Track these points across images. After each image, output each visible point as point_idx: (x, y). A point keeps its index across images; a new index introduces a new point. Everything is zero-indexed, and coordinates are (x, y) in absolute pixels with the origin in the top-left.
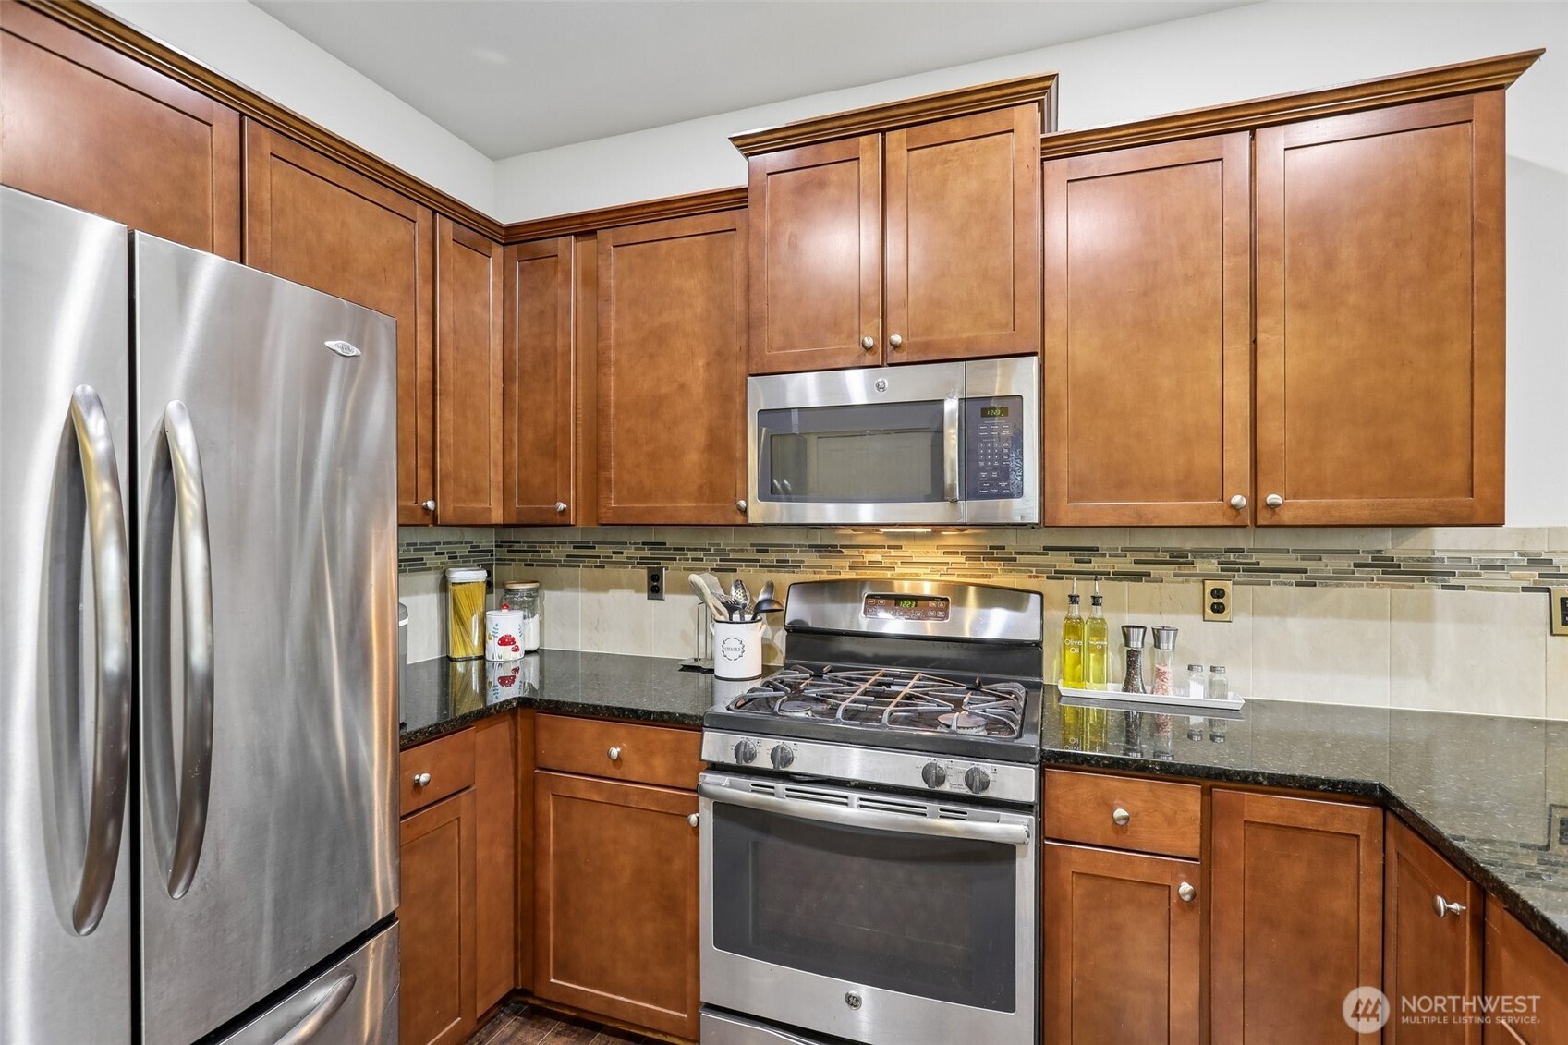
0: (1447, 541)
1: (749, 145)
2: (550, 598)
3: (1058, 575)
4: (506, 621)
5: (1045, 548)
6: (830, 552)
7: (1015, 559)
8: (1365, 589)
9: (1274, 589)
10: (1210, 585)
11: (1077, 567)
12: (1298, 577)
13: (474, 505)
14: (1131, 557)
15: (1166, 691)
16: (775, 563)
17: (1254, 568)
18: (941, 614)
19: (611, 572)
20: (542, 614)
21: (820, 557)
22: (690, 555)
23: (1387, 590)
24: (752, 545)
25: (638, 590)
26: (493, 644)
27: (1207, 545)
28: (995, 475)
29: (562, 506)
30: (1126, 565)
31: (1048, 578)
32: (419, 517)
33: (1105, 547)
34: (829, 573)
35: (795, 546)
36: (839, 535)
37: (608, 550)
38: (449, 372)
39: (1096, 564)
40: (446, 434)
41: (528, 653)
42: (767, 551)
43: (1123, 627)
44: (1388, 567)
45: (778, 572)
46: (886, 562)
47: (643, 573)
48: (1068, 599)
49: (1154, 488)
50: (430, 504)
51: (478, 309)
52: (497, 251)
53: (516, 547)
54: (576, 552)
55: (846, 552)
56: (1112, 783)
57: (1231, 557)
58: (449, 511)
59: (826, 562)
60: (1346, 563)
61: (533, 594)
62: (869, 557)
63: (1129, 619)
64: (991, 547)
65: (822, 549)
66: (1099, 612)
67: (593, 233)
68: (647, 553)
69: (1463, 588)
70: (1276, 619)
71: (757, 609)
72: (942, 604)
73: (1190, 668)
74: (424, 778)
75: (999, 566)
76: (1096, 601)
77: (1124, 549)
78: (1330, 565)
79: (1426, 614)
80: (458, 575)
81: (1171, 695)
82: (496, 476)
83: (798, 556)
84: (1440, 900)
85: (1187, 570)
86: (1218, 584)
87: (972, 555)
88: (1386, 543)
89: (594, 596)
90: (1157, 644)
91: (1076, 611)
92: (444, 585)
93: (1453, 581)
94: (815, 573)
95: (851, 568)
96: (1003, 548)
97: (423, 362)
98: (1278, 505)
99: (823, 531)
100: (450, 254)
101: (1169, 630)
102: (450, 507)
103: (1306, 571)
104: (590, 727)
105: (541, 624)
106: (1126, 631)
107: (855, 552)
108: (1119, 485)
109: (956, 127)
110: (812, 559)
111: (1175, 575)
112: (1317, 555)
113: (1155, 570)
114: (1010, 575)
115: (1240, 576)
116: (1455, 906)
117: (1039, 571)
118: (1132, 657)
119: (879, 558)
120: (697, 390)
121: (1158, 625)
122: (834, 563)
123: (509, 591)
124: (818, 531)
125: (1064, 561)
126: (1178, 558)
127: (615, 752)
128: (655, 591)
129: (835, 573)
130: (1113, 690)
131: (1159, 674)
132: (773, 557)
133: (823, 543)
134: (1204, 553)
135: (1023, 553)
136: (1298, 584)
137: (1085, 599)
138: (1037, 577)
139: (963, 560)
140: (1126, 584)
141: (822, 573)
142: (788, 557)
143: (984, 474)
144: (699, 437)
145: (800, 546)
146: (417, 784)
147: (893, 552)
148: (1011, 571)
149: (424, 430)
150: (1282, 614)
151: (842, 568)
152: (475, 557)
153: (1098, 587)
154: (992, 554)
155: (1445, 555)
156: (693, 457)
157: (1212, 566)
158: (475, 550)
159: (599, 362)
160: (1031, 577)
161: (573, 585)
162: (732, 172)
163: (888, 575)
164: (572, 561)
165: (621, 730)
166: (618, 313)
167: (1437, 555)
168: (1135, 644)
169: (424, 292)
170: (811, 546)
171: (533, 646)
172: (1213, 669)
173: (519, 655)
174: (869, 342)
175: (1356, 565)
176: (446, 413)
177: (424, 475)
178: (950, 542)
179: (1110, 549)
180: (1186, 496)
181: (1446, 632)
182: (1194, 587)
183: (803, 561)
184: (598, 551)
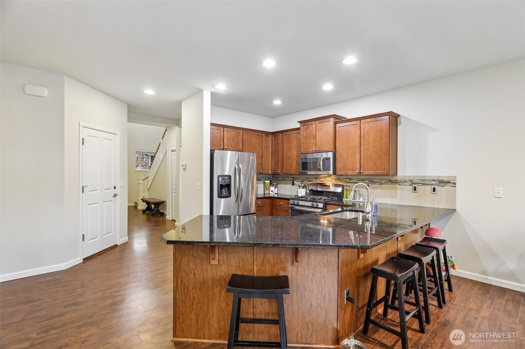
1: (300, 122)
2: (279, 185)
4: (272, 188)
5: (346, 178)
7: (341, 180)
8: (389, 185)
9: (376, 185)
10: (367, 184)
11: (349, 181)
12: (380, 183)
13: (267, 172)
14: (357, 180)
15: (358, 200)
17: (373, 182)
18: (328, 188)
19: (287, 182)
20: (278, 188)
22: (298, 179)
23: (391, 185)
24: (307, 178)
25: (291, 185)
26: (270, 191)
28: (327, 168)
29: (278, 172)
32: (260, 173)
37: (287, 178)
38: (264, 154)
39: (352, 181)
40: (264, 163)
41: (275, 194)
42: (309, 178)
44: (391, 181)
45: (309, 182)
47: (292, 182)
49: (349, 170)
50: (261, 172)
51: (268, 144)
52: (271, 135)
53: (275, 178)
54: (283, 179)
56: (333, 206)
57: (370, 180)
58: (264, 172)
59: (316, 180)
60: (385, 181)
61: (277, 184)
62: (321, 180)
64: (338, 178)
65: (315, 178)
66: (349, 188)
67: (283, 133)
68: (292, 179)
69: (401, 185)
70: (376, 190)
71: (303, 187)
72: (329, 186)
74: (259, 203)
78: (383, 181)
79: (396, 189)
80: (266, 181)
82: (270, 167)
85: (364, 182)
86: (369, 184)
89: (285, 185)
91: (346, 188)
92: (264, 183)
93: (400, 184)
95: (319, 181)
96: (340, 178)
97: (261, 153)
98: (362, 172)
100: (264, 137)
102: (264, 171)
103: (380, 182)
104: (279, 200)
105: (278, 190)
108: (345, 169)
109: (324, 120)
110: (314, 180)
112: (381, 180)
113: (359, 182)
114: (340, 182)
115: (371, 183)
117: (345, 182)
119: (323, 180)
120: (295, 155)
122: (317, 180)
123: (273, 184)
125: (348, 180)
126: (363, 180)
127: (281, 203)
128: (293, 185)
129: (317, 182)
132: (309, 180)
134: (366, 179)
135: (343, 179)
136: (379, 184)
137: (348, 186)
139: (334, 180)
141: (315, 182)
142: (311, 179)
144: (295, 162)
145: (313, 178)
146: (259, 204)
147: (325, 179)
149: (261, 162)
150: (377, 189)
152: (269, 179)
153: (349, 184)
155: (399, 180)
156: (294, 165)
157: (368, 181)
158: (269, 178)
159: (283, 151)
160: (342, 183)
161: (282, 184)
162: (298, 125)
163: (324, 182)
164: (282, 180)
165: (282, 200)
166: (285, 144)
167: (398, 180)
169: (261, 144)
171: (276, 193)
173: (274, 193)
174: (313, 150)
175: (387, 181)
176: (264, 159)
177: (261, 168)
178: (332, 177)
179: (354, 178)
181: (399, 192)
184: (286, 178)
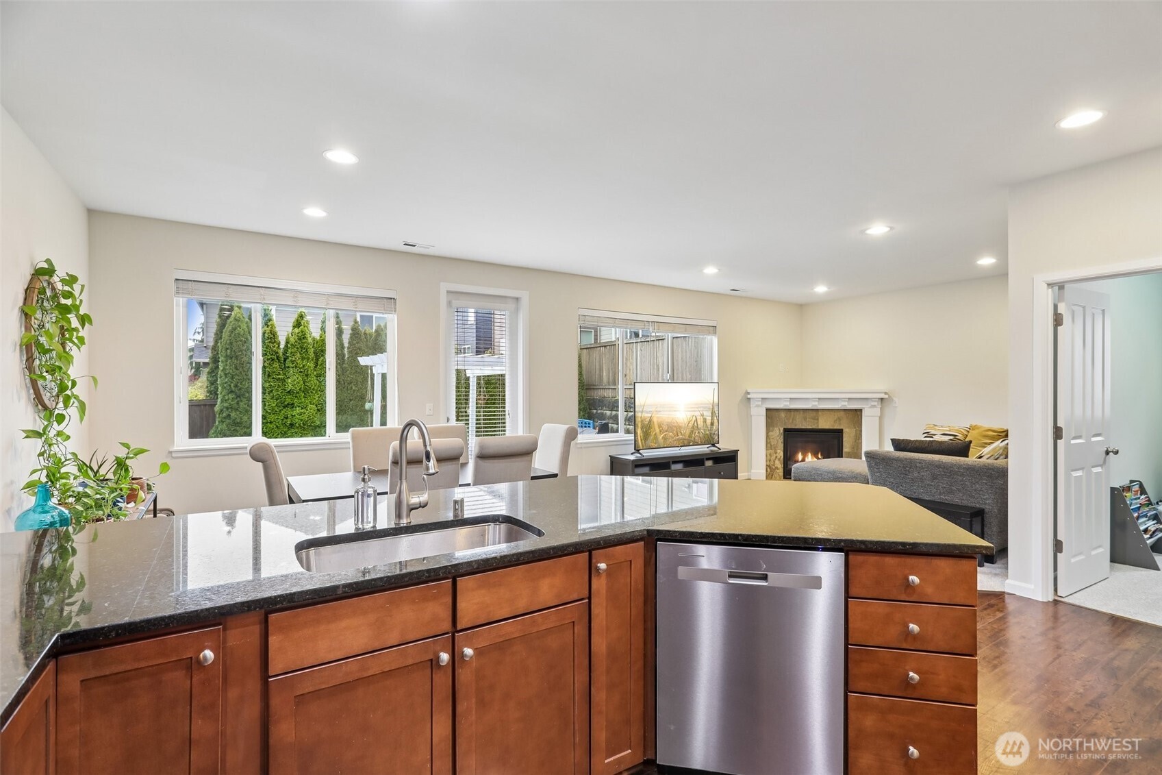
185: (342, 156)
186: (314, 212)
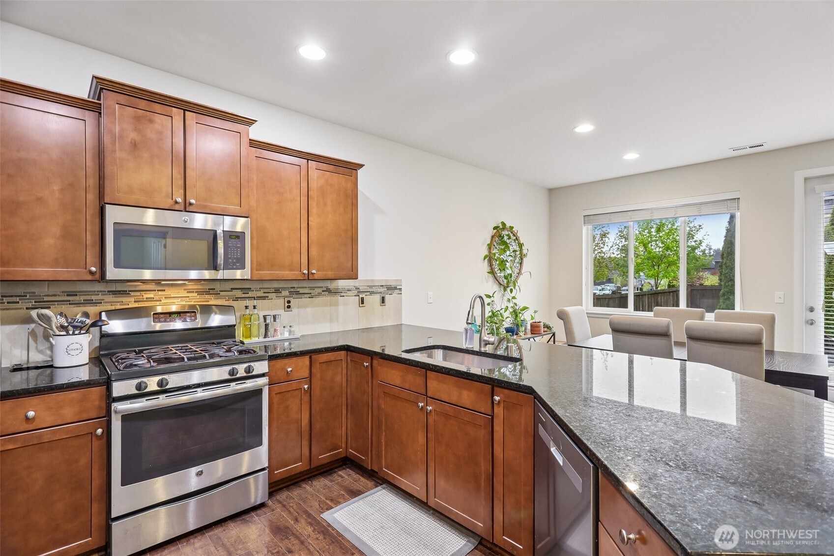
0: (342, 284)
3: (237, 299)
5: (232, 289)
6: (122, 294)
7: (219, 294)
8: (325, 298)
9: (303, 299)
10: (287, 299)
11: (244, 296)
14: (262, 291)
15: (278, 336)
16: (82, 302)
17: (298, 293)
18: (193, 318)
21: (115, 297)
23: (329, 298)
24: (63, 292)
27: (285, 286)
28: (235, 261)
30: (260, 294)
31: (233, 300)
33: (254, 287)
34: (120, 305)
35: (98, 292)
36: (128, 285)
39: (251, 294)
42: (76, 295)
43: (264, 316)
44: (328, 291)
45: (85, 306)
46: (156, 298)
48: (245, 307)
49: (282, 267)
55: (132, 294)
56: (286, 361)
57: (292, 290)
59: (119, 299)
60: (320, 290)
62: (145, 296)
63: (266, 313)
64: (209, 289)
65: (115, 293)
66: (256, 311)
69: (344, 296)
70: (304, 309)
71: (92, 325)
72: (193, 314)
73: (284, 327)
75: (212, 297)
76: (255, 307)
77: (260, 288)
78: (316, 291)
79: (336, 304)
81: (279, 337)
83: (100, 297)
84: (365, 363)
85: (279, 295)
86: (289, 299)
87: (200, 293)
88: (328, 284)
90: (275, 320)
91: (248, 311)
93: (342, 294)
94: (112, 305)
95: (135, 302)
96: (214, 289)
98: (314, 274)
99: (116, 283)
101: (278, 315)
103: (310, 293)
106: (265, 317)
107: (138, 294)
108: (272, 266)
109: (217, 121)
110: (110, 298)
111: (276, 297)
112: (313, 288)
113: (270, 295)
114: (217, 300)
115: (294, 296)
116: (367, 364)
117: (230, 298)
118: (267, 326)
119: (152, 296)
120: (53, 203)
121: (274, 314)
122: (125, 299)
124: (114, 284)
125: (239, 294)
126: (277, 291)
127: (29, 414)
129: (125, 305)
130: (261, 339)
131: (275, 330)
132: (82, 298)
133: (117, 290)
134: (284, 289)
135: (223, 291)
136: (309, 298)
137: (251, 307)
138: (228, 300)
139: (196, 295)
140: (261, 301)
141: (117, 305)
142: (94, 298)
143: (230, 260)
145: (101, 291)
147: (160, 293)
148: (217, 299)
150: (305, 307)
151: (130, 302)
153: (255, 302)
154: (210, 291)
157: (287, 293)
160: (226, 300)
163: (157, 304)
165: (29, 401)
167: (339, 287)
168: (268, 321)
170: (108, 291)
172: (290, 326)
174: (177, 200)
175: (323, 291)
179: (255, 288)
180: (291, 270)
181: (341, 309)
182: (282, 300)
183: (103, 300)
185: (585, 128)
186: (631, 156)
